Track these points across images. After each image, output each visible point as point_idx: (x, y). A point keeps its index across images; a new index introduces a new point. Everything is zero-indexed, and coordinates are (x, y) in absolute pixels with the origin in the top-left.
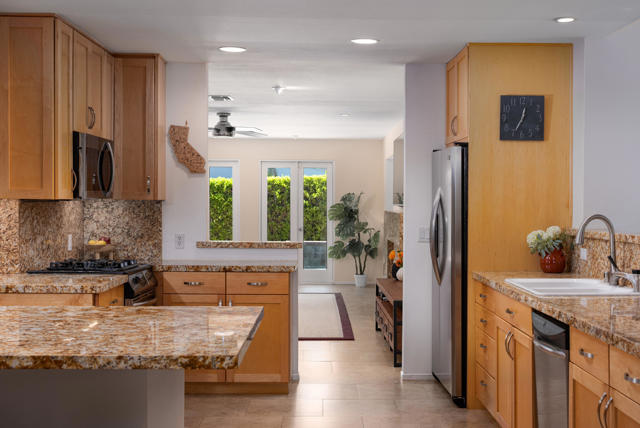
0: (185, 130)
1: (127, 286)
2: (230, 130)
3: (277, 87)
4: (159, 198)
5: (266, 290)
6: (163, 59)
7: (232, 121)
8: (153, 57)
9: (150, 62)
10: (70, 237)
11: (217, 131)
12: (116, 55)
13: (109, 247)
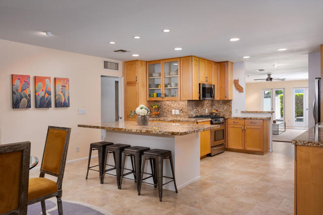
0: (238, 81)
1: (211, 121)
2: (271, 79)
3: (274, 65)
4: (229, 99)
5: (256, 125)
6: (231, 62)
7: (272, 76)
8: (227, 62)
9: (226, 63)
10: (207, 110)
11: (267, 80)
12: (218, 63)
13: (217, 112)
